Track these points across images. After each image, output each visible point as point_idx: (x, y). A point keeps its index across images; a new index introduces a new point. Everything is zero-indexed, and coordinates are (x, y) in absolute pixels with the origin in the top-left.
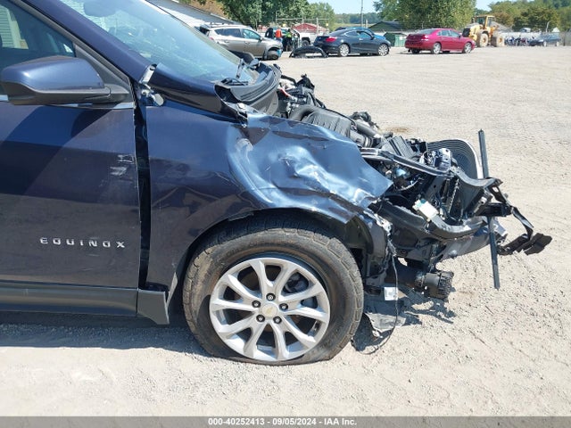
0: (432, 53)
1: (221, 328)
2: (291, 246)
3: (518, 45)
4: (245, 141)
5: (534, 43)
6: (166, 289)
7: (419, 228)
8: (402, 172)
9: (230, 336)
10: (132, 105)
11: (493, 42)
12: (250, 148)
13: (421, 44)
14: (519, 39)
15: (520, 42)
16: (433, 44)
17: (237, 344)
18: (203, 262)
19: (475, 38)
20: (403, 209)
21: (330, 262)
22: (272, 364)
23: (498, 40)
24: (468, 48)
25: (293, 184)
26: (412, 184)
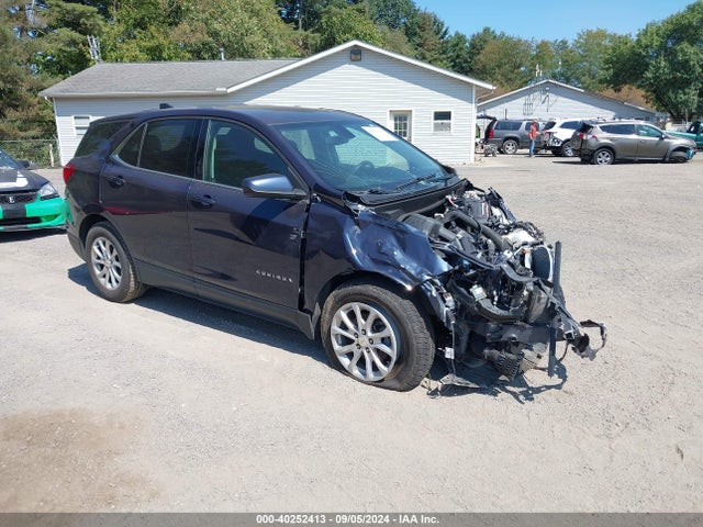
1: (336, 347)
2: (375, 298)
4: (356, 227)
6: (312, 314)
7: (471, 305)
8: (466, 263)
9: (342, 355)
10: (308, 202)
12: (359, 231)
17: (345, 361)
18: (330, 300)
20: (462, 289)
21: (398, 314)
22: (362, 381)
25: (380, 257)
26: (472, 272)
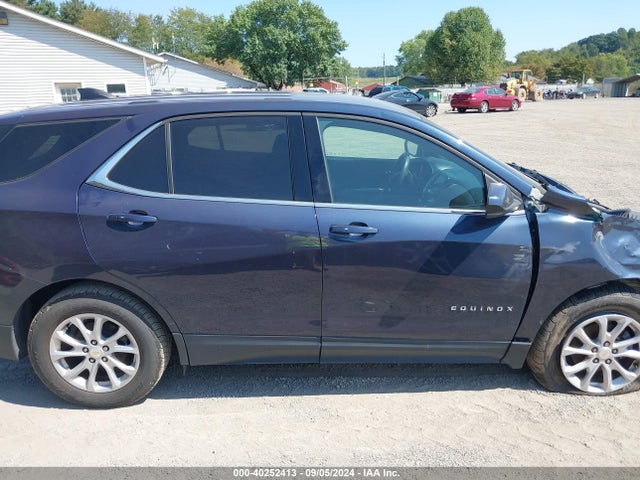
0: (480, 112)
3: (557, 98)
5: (572, 96)
11: (531, 96)
13: (468, 103)
14: (556, 92)
15: (558, 95)
16: (480, 102)
19: (513, 92)
23: (536, 95)
24: (515, 106)
